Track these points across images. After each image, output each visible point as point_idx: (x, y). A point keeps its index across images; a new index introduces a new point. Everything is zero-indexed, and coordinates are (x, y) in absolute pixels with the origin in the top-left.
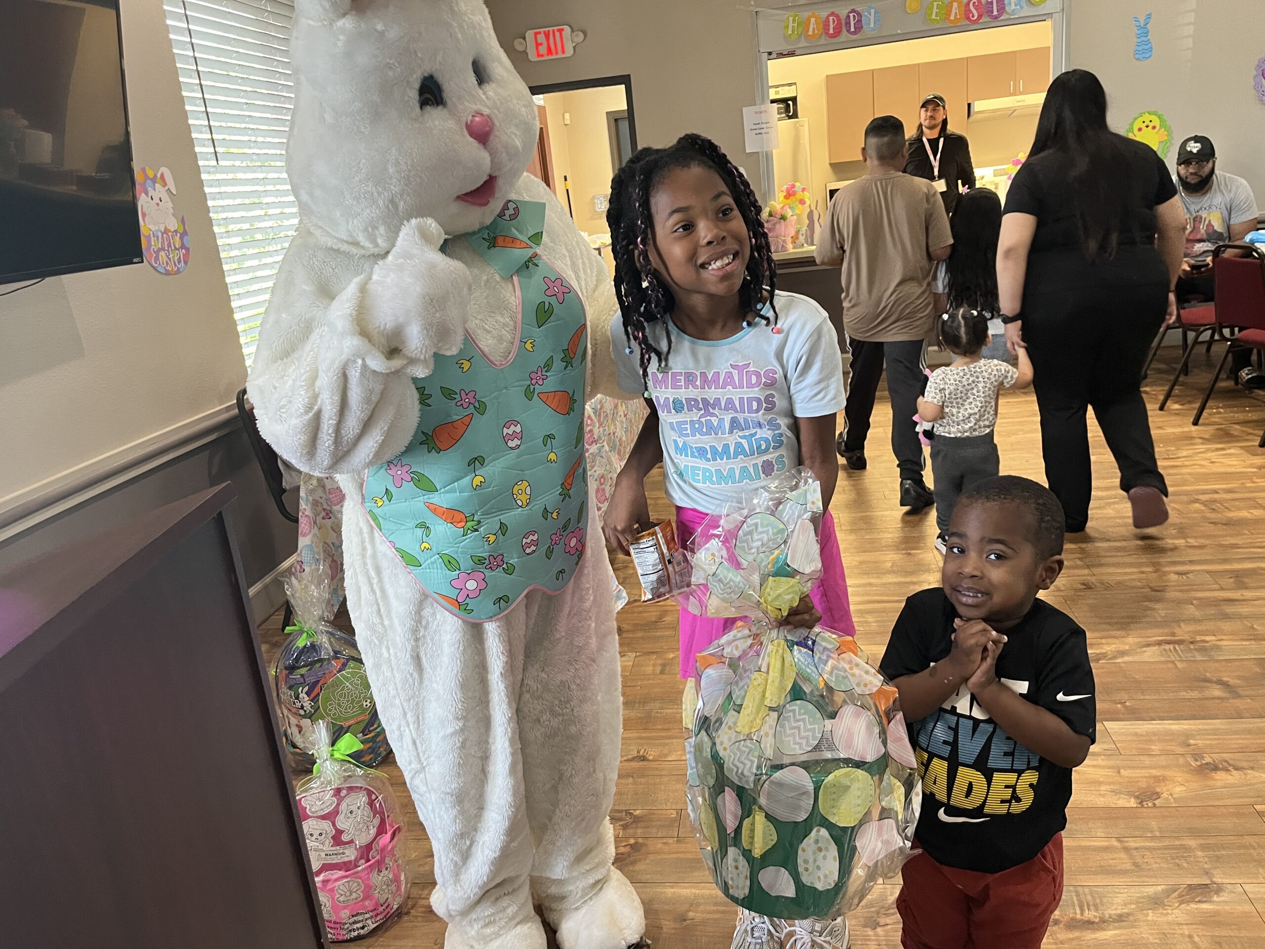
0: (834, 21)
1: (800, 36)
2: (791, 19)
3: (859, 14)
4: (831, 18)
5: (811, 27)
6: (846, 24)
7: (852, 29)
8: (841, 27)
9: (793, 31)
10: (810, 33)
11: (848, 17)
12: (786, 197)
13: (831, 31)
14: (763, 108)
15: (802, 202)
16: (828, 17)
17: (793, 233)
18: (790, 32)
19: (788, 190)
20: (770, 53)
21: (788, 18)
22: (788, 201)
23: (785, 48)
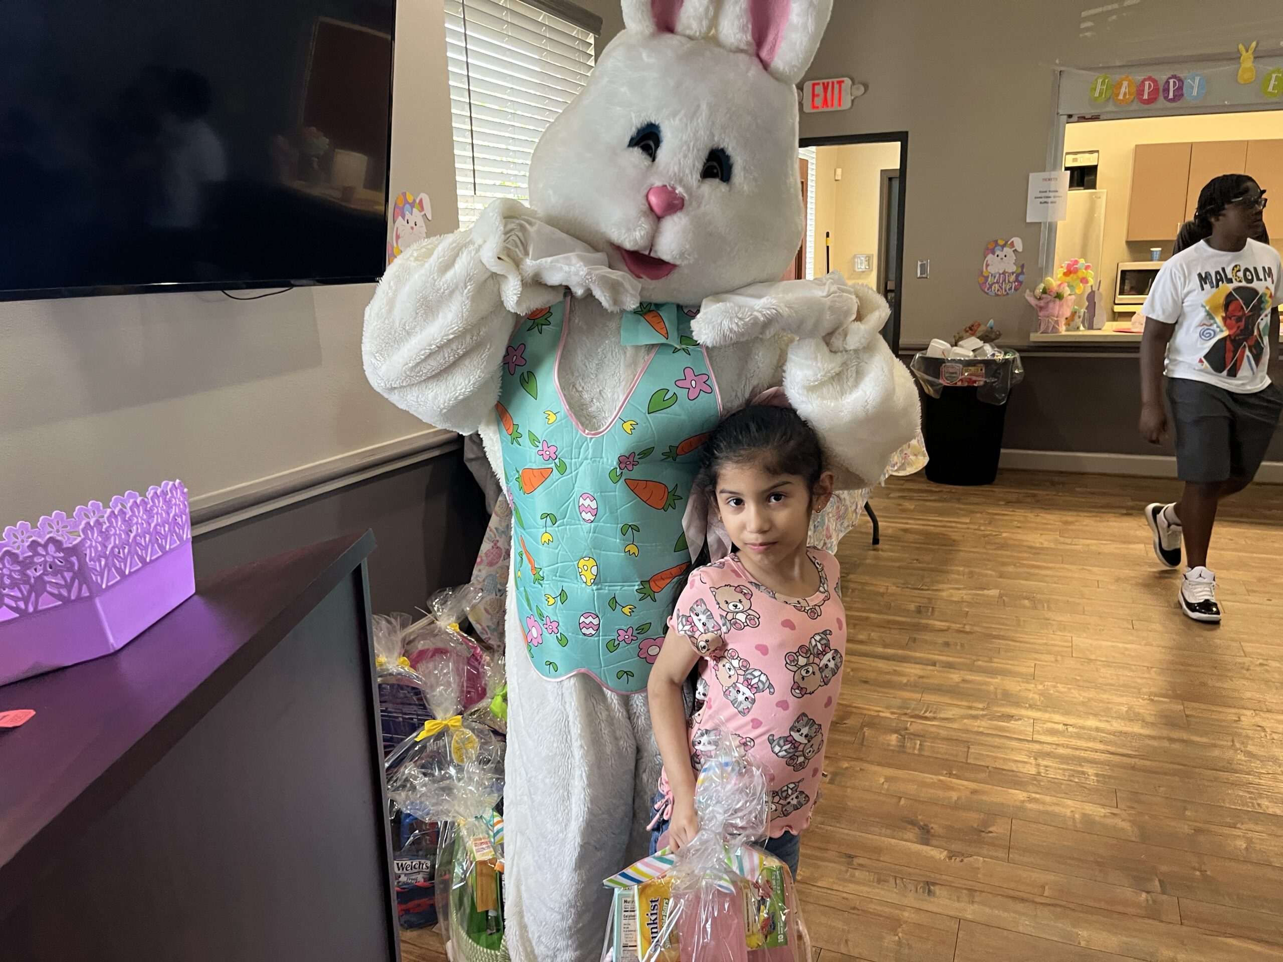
0: (1150, 86)
1: (1108, 100)
2: (1100, 81)
3: (1180, 80)
4: (1147, 83)
5: (1123, 90)
6: (1164, 90)
7: (1171, 96)
8: (1157, 94)
9: (1101, 94)
10: (1121, 97)
11: (1168, 82)
12: (1065, 274)
13: (1146, 97)
14: (1053, 174)
15: (1084, 280)
16: (1143, 82)
17: (1068, 314)
18: (1097, 95)
19: (1069, 266)
20: (1070, 116)
21: (1096, 80)
22: (1068, 279)
23: (1089, 111)
